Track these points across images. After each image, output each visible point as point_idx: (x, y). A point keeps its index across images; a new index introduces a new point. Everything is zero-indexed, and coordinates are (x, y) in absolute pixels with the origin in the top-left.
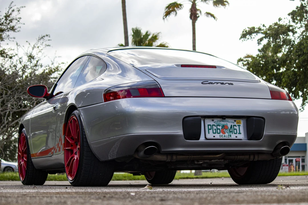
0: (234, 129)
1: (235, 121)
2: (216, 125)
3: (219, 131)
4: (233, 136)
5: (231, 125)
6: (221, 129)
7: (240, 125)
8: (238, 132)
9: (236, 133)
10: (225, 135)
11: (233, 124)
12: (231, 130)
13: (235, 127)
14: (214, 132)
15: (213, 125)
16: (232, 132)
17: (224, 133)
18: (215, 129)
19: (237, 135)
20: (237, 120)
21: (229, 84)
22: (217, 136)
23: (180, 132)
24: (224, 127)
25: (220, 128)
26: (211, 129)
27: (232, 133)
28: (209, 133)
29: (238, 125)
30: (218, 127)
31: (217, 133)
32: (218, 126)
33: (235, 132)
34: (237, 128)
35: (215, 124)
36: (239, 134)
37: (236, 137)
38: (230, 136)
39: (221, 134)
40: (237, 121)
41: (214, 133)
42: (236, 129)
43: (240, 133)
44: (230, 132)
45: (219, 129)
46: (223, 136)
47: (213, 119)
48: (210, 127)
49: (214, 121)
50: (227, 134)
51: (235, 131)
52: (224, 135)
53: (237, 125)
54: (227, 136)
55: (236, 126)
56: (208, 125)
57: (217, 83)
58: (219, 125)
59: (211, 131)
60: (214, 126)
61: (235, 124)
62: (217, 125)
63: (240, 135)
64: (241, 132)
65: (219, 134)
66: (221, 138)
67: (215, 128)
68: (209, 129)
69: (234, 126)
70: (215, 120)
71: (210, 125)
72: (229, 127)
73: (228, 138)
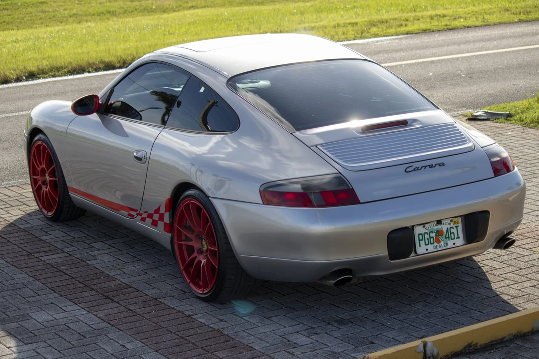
0: (451, 233)
1: (451, 221)
2: (428, 233)
3: (432, 242)
4: (450, 244)
5: (447, 229)
6: (434, 238)
7: (458, 226)
8: (456, 236)
9: (454, 239)
10: (440, 244)
11: (449, 227)
12: (447, 236)
13: (452, 230)
14: (427, 243)
15: (425, 233)
16: (449, 238)
17: (439, 242)
18: (428, 239)
19: (455, 241)
20: (455, 219)
21: (440, 165)
22: (431, 248)
23: (383, 252)
24: (439, 233)
25: (433, 235)
26: (422, 240)
27: (449, 240)
28: (420, 246)
29: (455, 227)
31: (430, 244)
32: (431, 234)
33: (453, 237)
34: (454, 230)
35: (427, 231)
36: (457, 238)
37: (454, 244)
38: (447, 244)
39: (435, 244)
41: (426, 245)
42: (453, 233)
43: (458, 238)
44: (446, 238)
45: (433, 237)
46: (438, 247)
48: (421, 238)
49: (426, 227)
50: (442, 243)
51: (452, 235)
52: (438, 245)
54: (443, 246)
56: (419, 235)
57: (425, 167)
58: (432, 232)
59: (422, 243)
60: (426, 235)
62: (430, 232)
63: (458, 239)
64: (459, 236)
65: (433, 245)
66: (436, 250)
67: (427, 236)
68: (420, 240)
69: (450, 228)
71: (421, 234)
72: (445, 231)
73: (444, 248)
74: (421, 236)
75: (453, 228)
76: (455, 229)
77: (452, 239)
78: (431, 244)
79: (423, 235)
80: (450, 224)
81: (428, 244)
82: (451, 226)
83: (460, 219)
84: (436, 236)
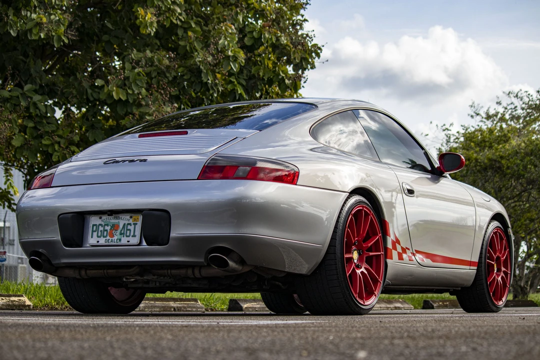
0: (127, 230)
1: (131, 217)
2: (103, 225)
3: (105, 234)
4: (124, 241)
5: (125, 224)
6: (109, 231)
7: (136, 224)
8: (132, 234)
9: (129, 236)
10: (113, 239)
11: (127, 222)
12: (123, 232)
13: (129, 227)
14: (99, 235)
15: (100, 225)
16: (124, 234)
17: (112, 236)
18: (101, 231)
19: (130, 239)
20: (135, 216)
21: (141, 161)
22: (102, 241)
23: (57, 237)
25: (108, 228)
26: (95, 231)
27: (123, 237)
28: (92, 237)
29: (134, 224)
30: (106, 228)
31: (102, 237)
33: (128, 234)
34: (132, 228)
35: (102, 223)
36: (132, 236)
37: (128, 241)
38: (120, 240)
39: (108, 238)
40: (133, 217)
41: (98, 237)
42: (130, 230)
43: (134, 236)
44: (121, 234)
45: (107, 230)
46: (110, 241)
47: (100, 215)
49: (102, 219)
50: (116, 238)
51: (128, 232)
52: (111, 239)
53: (132, 223)
54: (115, 241)
55: (131, 225)
56: (93, 225)
57: (124, 161)
58: (107, 225)
59: (95, 234)
60: (100, 227)
61: (131, 221)
62: (105, 225)
63: (133, 238)
64: (136, 234)
65: (105, 238)
66: (107, 244)
67: (101, 228)
68: (93, 231)
69: (128, 224)
70: (104, 217)
71: (95, 225)
72: (121, 226)
73: (116, 244)
74: (95, 227)
75: (130, 224)
76: (133, 226)
77: (127, 236)
78: (104, 237)
79: (97, 226)
80: (129, 220)
81: (100, 237)
82: (129, 222)
83: (141, 218)
84: (111, 229)
